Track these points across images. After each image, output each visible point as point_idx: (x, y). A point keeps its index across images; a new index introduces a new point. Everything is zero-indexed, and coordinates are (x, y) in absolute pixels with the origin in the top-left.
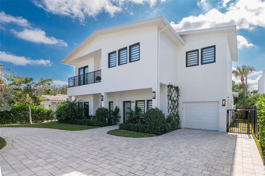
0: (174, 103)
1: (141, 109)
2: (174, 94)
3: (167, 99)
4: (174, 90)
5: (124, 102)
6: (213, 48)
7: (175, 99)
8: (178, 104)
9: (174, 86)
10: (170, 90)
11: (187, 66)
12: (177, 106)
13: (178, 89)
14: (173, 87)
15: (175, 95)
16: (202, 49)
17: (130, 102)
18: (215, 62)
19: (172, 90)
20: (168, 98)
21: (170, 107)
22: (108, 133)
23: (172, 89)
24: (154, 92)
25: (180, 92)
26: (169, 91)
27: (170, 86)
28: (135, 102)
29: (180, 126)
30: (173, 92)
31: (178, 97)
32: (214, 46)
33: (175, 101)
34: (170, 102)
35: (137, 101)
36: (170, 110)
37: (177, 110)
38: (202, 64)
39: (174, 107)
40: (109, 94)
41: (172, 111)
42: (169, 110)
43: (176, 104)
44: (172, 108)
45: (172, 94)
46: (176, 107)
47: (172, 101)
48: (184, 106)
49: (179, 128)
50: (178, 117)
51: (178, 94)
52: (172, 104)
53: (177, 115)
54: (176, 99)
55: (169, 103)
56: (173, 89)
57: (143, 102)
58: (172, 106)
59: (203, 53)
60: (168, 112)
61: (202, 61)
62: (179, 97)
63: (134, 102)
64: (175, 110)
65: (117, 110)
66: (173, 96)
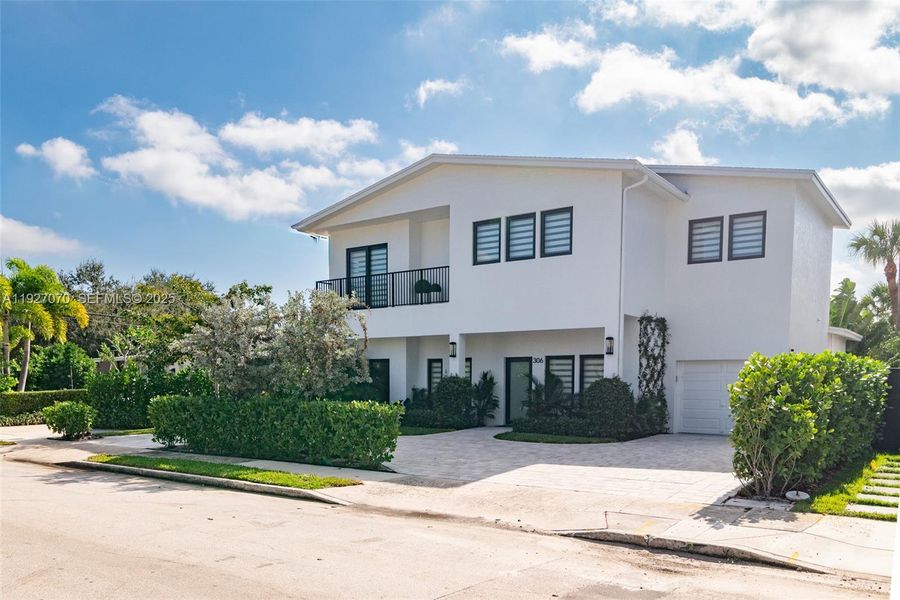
0: (654, 363)
1: (564, 379)
2: (655, 339)
3: (638, 355)
4: (653, 330)
5: (509, 361)
6: (761, 217)
7: (656, 352)
8: (663, 365)
9: (655, 318)
10: (645, 328)
11: (690, 261)
12: (661, 373)
13: (665, 326)
14: (652, 321)
15: (656, 341)
16: (732, 218)
17: (529, 359)
18: (762, 255)
19: (649, 330)
20: (640, 351)
21: (644, 376)
22: (495, 437)
23: (649, 327)
24: (610, 339)
25: (669, 332)
26: (644, 333)
27: (645, 320)
28: (544, 359)
29: (666, 426)
30: (653, 334)
31: (663, 345)
32: (764, 213)
33: (655, 359)
34: (644, 362)
35: (549, 358)
36: (644, 383)
37: (659, 383)
38: (731, 258)
39: (652, 376)
40: (468, 338)
41: (647, 386)
42: (640, 382)
43: (660, 365)
44: (648, 377)
45: (649, 341)
46: (659, 375)
47: (648, 360)
48: (681, 371)
49: (665, 432)
50: (664, 402)
51: (664, 339)
52: (648, 366)
53: (661, 397)
54: (659, 354)
55: (641, 365)
56: (653, 324)
57: (570, 362)
58: (648, 371)
59: (736, 227)
60: (640, 387)
61: (731, 249)
62: (667, 347)
63: (541, 361)
64: (655, 382)
65: (488, 381)
66: (651, 344)
